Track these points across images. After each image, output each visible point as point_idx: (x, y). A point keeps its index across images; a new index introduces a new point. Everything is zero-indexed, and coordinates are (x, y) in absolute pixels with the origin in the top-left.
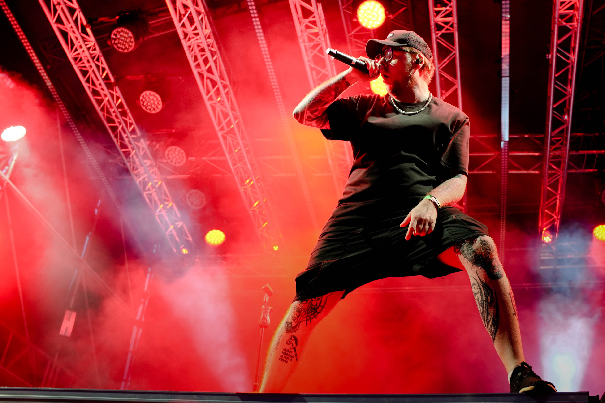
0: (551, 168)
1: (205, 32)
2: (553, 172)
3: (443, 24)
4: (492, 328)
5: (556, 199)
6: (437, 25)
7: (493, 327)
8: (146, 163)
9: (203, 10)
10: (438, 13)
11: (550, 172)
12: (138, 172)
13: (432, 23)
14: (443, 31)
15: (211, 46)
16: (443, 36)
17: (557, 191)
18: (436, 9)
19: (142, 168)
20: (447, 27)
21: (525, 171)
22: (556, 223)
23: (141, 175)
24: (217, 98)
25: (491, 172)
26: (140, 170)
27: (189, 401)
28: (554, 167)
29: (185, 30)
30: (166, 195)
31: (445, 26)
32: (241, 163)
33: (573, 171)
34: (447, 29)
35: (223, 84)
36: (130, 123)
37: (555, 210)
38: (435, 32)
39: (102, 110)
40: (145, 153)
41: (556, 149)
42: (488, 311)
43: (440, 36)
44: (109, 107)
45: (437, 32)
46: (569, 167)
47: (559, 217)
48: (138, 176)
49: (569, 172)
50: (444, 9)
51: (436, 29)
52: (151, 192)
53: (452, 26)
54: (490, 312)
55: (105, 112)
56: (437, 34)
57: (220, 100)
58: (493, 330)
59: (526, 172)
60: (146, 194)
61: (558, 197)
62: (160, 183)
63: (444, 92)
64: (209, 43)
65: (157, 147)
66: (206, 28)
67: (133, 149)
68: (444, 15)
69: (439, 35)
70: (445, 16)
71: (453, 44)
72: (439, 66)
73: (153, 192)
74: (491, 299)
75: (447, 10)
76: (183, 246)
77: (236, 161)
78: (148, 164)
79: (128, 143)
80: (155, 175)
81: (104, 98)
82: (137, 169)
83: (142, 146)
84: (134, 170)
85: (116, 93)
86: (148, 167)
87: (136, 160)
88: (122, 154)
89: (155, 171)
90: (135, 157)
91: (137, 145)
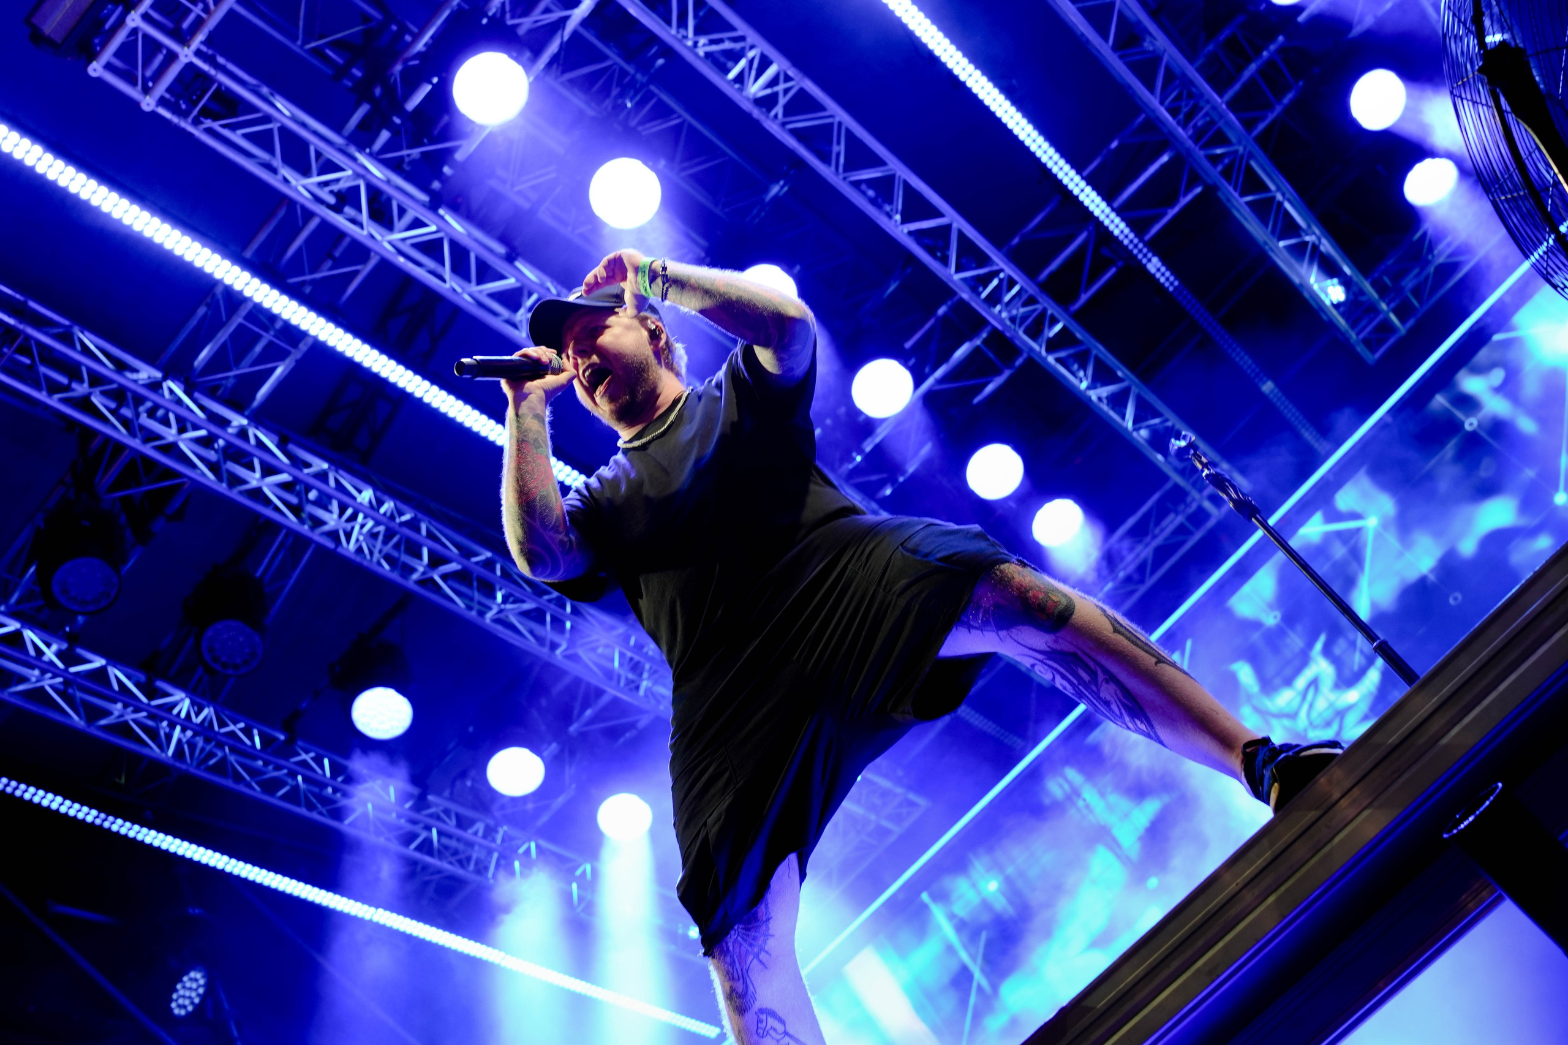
0: (1214, 160)
1: (364, 499)
2: (1226, 161)
3: (768, 91)
4: (1140, 726)
5: (1280, 204)
6: (759, 102)
7: (1138, 723)
8: (476, 833)
9: (325, 466)
10: (740, 79)
11: (1220, 168)
12: (477, 864)
13: (747, 106)
14: (782, 101)
15: (396, 514)
16: (789, 110)
17: (1268, 190)
18: (732, 75)
19: (476, 848)
20: (780, 87)
21: (1172, 207)
22: (1322, 248)
23: (486, 862)
24: (495, 598)
25: (1113, 270)
26: (475, 856)
28: (1219, 151)
29: (326, 528)
30: (565, 859)
31: (776, 89)
32: (645, 675)
33: (1261, 126)
34: (786, 91)
35: (481, 564)
36: (379, 785)
37: (1297, 227)
38: (767, 117)
39: (310, 806)
40: (458, 816)
41: (1190, 116)
42: (1100, 698)
43: (785, 115)
44: (316, 790)
45: (773, 113)
46: (1249, 125)
47: (1317, 231)
48: (483, 872)
49: (1255, 133)
50: (743, 63)
51: (764, 110)
53: (788, 79)
54: (1108, 698)
55: (319, 806)
56: (776, 116)
57: (503, 596)
58: (1143, 727)
59: (1176, 209)
61: (1279, 197)
62: (533, 845)
63: (888, 208)
64: (388, 514)
66: (360, 492)
67: (428, 828)
68: (753, 73)
69: (780, 116)
70: (760, 73)
71: (820, 107)
72: (833, 168)
73: (537, 875)
74: (1086, 673)
75: (751, 62)
76: (680, 925)
77: (633, 682)
78: (480, 833)
79: (410, 827)
80: (511, 839)
81: (294, 783)
82: (469, 859)
83: (441, 808)
84: (465, 863)
85: (307, 752)
86: (485, 837)
87: (453, 843)
88: (418, 855)
89: (505, 832)
90: (445, 840)
91: (431, 816)
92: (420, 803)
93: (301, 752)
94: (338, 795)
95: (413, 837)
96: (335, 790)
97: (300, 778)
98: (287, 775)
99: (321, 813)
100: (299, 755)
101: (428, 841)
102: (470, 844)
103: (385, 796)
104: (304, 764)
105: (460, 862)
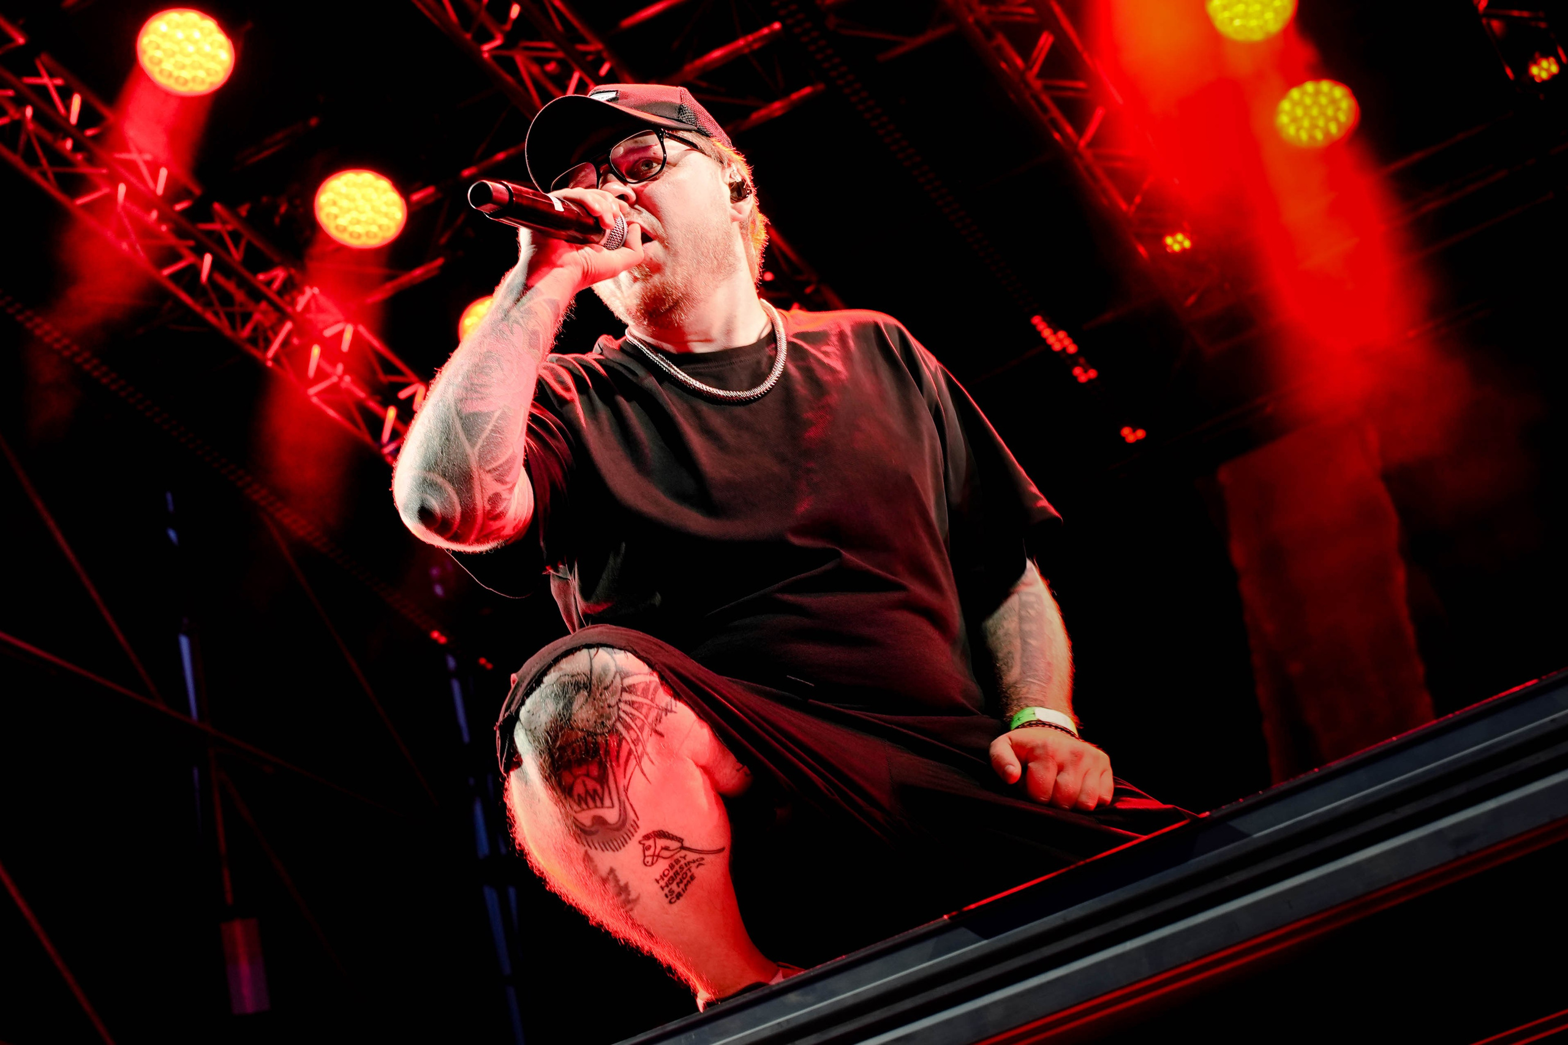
8: (269, 283)
12: (255, 329)
19: (263, 305)
23: (270, 334)
26: (257, 317)
27: (779, 1024)
30: (389, 368)
36: (146, 163)
39: (31, 159)
40: (250, 249)
44: (48, 137)
48: (261, 343)
52: (335, 379)
55: (44, 161)
60: (318, 394)
62: (349, 332)
65: (283, 209)
67: (200, 252)
73: (341, 378)
78: (276, 285)
79: (173, 241)
80: (321, 310)
81: (17, 116)
82: (246, 317)
83: (230, 227)
84: (238, 324)
85: (52, 76)
86: (281, 292)
87: (230, 286)
88: (172, 287)
89: (314, 296)
90: (220, 279)
91: (210, 233)
92: (199, 212)
93: (43, 72)
94: (79, 157)
95: (174, 257)
96: (76, 148)
97: (29, 112)
98: (12, 99)
99: (44, 174)
100: (38, 75)
101: (195, 270)
102: (256, 295)
103: (151, 184)
104: (43, 90)
105: (231, 317)
